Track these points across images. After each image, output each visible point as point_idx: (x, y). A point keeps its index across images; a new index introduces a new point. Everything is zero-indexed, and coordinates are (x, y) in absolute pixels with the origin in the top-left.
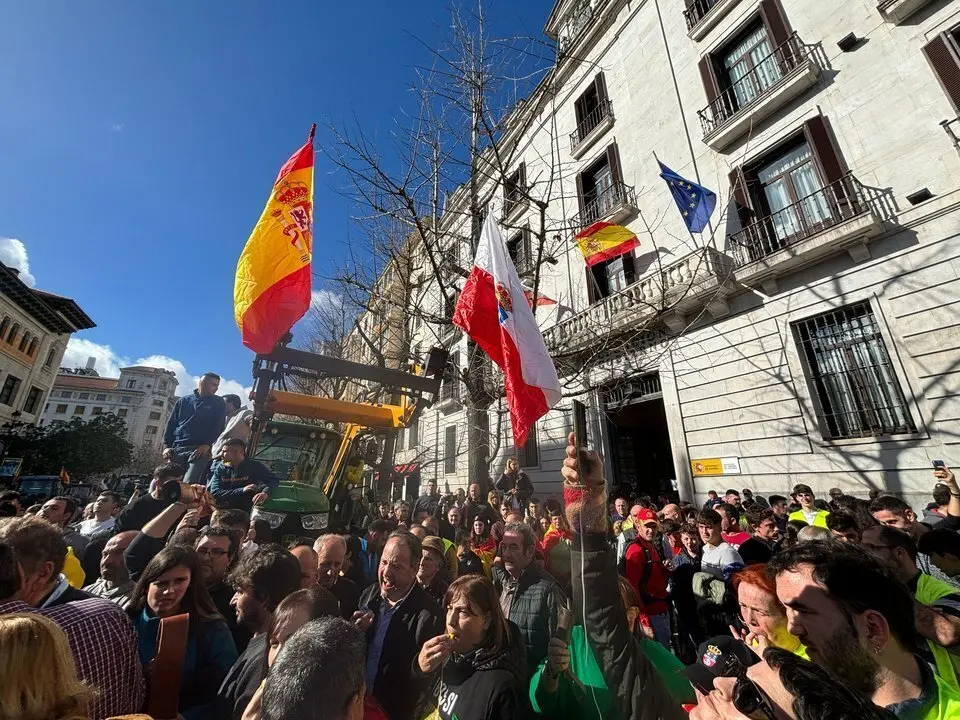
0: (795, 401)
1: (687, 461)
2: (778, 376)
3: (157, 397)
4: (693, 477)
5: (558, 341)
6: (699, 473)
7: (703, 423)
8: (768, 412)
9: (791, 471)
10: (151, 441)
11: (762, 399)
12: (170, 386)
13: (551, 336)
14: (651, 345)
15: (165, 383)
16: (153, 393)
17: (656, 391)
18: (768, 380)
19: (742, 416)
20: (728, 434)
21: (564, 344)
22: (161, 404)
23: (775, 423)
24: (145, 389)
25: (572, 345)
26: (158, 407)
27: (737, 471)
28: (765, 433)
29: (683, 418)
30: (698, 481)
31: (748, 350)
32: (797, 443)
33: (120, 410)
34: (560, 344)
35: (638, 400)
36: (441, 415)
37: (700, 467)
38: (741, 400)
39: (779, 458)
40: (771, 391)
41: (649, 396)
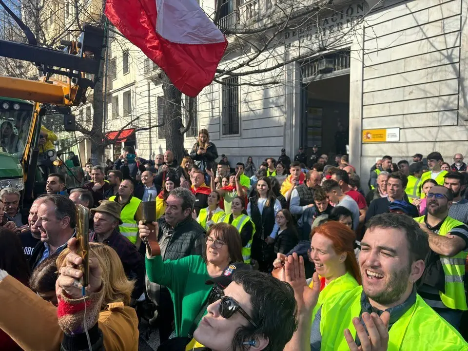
0: (456, 81)
1: (360, 130)
2: (449, 57)
4: (362, 144)
5: (263, 12)
6: (368, 140)
7: (379, 98)
8: (433, 89)
9: (437, 140)
11: (431, 78)
13: (257, 5)
14: (348, 21)
17: (346, 67)
18: (440, 61)
19: (411, 92)
20: (396, 109)
21: (269, 16)
23: (436, 99)
25: (275, 17)
27: (397, 139)
28: (426, 109)
29: (363, 93)
30: (366, 147)
31: (431, 30)
32: (448, 117)
34: (264, 16)
35: (329, 76)
36: (152, 84)
37: (369, 135)
38: (414, 78)
39: (431, 129)
40: (441, 71)
41: (338, 72)
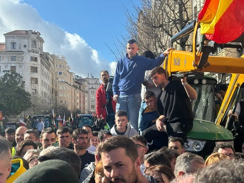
3: (32, 54)
10: (36, 90)
12: (38, 43)
15: (35, 42)
16: (29, 51)
22: (36, 59)
24: (23, 49)
26: (35, 63)
33: (12, 67)
